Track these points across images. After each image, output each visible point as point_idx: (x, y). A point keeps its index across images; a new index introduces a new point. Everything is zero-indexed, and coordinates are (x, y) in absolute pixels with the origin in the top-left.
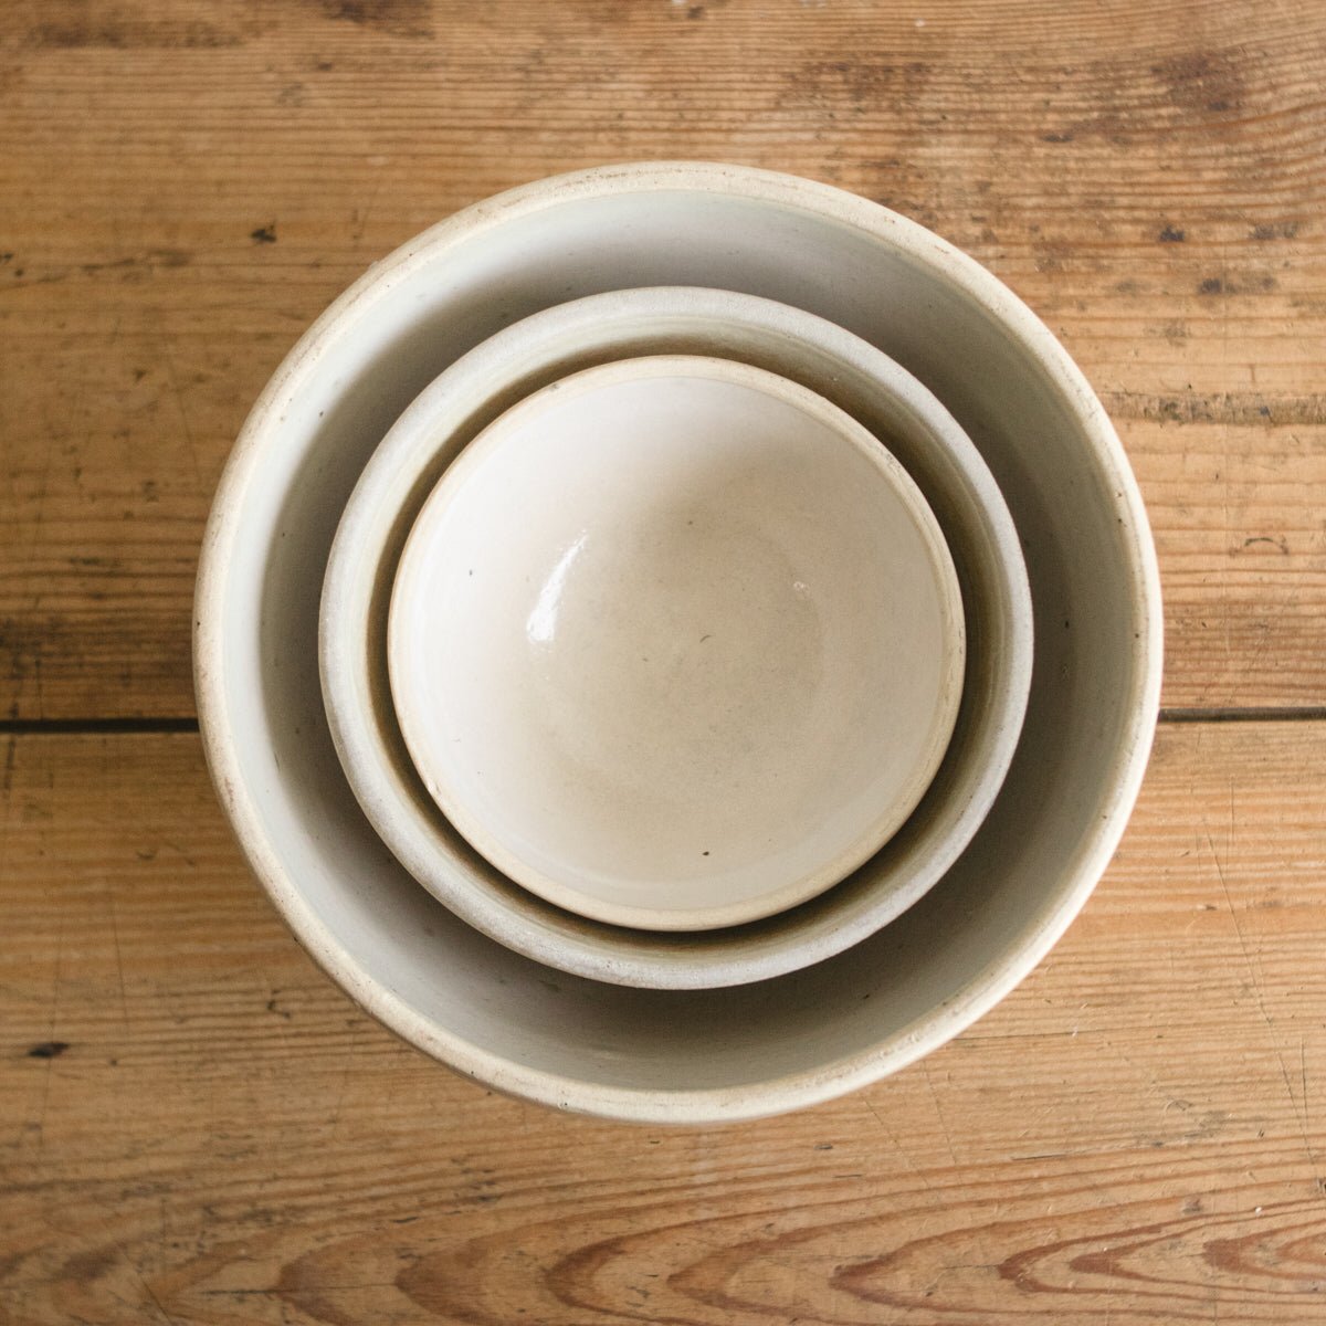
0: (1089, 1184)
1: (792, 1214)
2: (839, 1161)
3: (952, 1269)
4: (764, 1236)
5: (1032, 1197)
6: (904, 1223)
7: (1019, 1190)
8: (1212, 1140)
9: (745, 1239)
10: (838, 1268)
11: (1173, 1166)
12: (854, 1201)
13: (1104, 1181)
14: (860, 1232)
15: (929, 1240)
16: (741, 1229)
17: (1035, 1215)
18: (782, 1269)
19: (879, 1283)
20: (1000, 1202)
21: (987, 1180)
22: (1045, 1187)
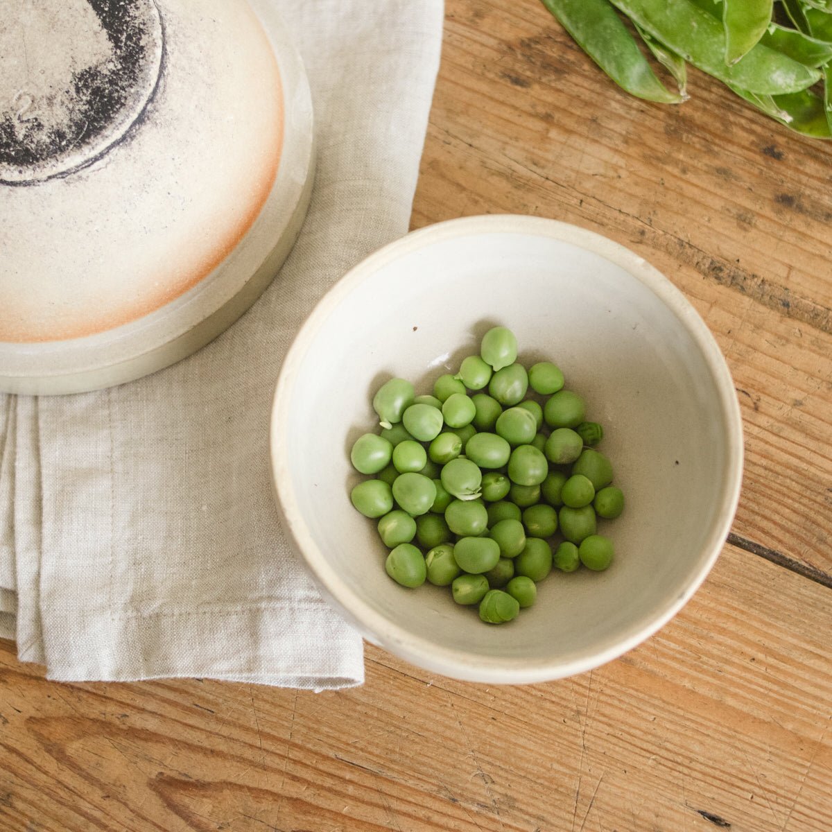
0: (386, 804)
1: (146, 716)
2: (203, 694)
3: (248, 817)
4: (117, 722)
5: (337, 793)
6: (228, 765)
7: (329, 782)
8: (497, 817)
9: (102, 718)
10: (161, 773)
11: (457, 823)
12: (198, 728)
13: (398, 808)
14: (192, 755)
15: (241, 787)
16: (102, 708)
17: (332, 807)
18: (118, 753)
19: (187, 800)
20: (309, 784)
21: (308, 763)
22: (351, 790)
